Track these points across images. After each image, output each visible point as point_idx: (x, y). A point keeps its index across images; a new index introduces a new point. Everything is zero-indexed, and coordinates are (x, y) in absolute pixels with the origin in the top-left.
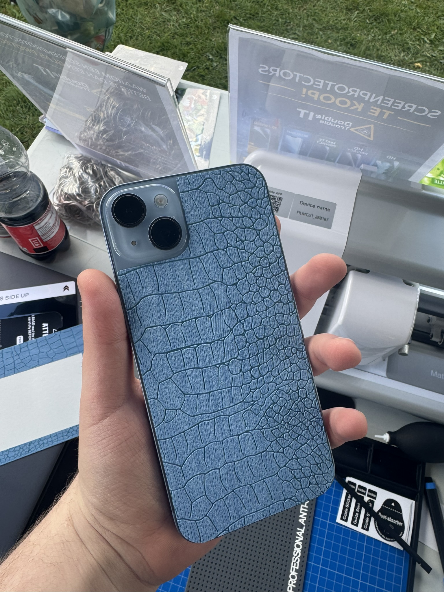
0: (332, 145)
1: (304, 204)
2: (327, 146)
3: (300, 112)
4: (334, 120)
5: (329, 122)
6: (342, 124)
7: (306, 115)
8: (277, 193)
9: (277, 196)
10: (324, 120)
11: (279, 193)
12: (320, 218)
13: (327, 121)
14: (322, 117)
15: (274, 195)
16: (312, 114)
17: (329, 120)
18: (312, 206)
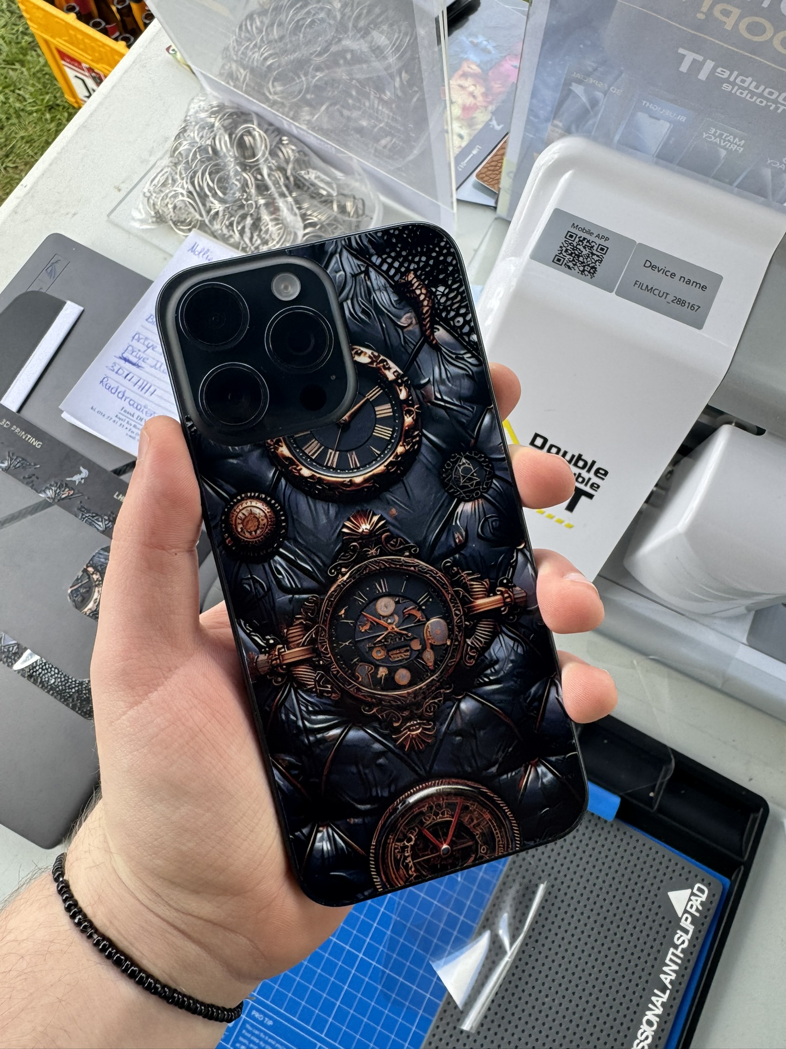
0: (734, 147)
1: (653, 267)
2: (724, 148)
3: (683, 56)
4: (757, 87)
5: (745, 89)
6: (774, 97)
7: (696, 66)
8: (598, 236)
9: (598, 241)
10: (733, 84)
11: (603, 237)
12: (681, 302)
13: (740, 87)
14: (730, 75)
15: (591, 238)
16: (710, 64)
17: (746, 85)
18: (668, 274)
